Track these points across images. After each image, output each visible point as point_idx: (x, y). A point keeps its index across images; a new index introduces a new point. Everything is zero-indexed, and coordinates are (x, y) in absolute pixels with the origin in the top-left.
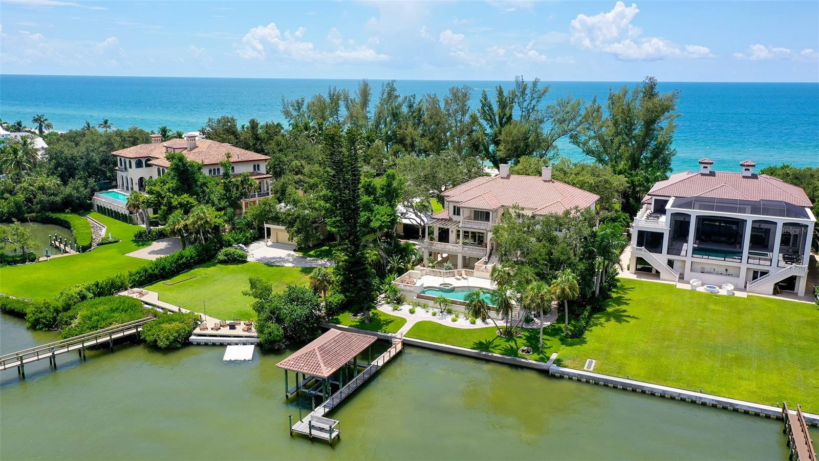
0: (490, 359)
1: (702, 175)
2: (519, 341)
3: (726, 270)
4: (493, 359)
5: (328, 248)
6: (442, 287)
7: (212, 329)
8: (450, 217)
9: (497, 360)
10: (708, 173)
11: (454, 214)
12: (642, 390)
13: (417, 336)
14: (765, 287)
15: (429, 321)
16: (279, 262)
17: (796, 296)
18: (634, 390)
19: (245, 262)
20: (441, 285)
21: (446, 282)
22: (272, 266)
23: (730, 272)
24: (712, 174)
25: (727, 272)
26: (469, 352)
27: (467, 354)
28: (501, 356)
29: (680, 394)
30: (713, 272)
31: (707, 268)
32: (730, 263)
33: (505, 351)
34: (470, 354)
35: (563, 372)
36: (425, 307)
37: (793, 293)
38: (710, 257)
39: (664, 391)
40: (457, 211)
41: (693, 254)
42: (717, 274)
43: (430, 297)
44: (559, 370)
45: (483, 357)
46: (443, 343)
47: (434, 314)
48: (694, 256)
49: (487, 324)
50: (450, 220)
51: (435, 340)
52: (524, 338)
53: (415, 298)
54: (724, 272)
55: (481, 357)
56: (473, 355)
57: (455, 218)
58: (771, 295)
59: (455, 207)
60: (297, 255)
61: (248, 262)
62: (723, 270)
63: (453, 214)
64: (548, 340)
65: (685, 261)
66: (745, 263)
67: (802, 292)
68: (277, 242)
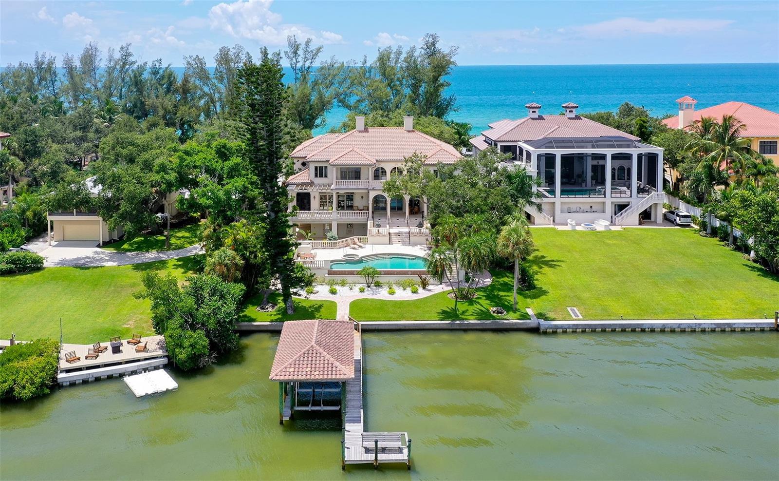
0: (466, 327)
1: (533, 119)
2: (482, 301)
3: (591, 207)
4: (471, 327)
5: (143, 239)
6: (346, 258)
7: (86, 358)
8: (311, 180)
9: (475, 327)
10: (537, 117)
11: (316, 176)
12: (641, 329)
13: (365, 317)
14: (631, 217)
15: (363, 299)
16: (92, 263)
17: (655, 223)
18: (634, 330)
19: (39, 269)
20: (344, 256)
21: (348, 253)
22: (88, 268)
23: (594, 209)
24: (541, 118)
25: (591, 210)
26: (439, 324)
27: (437, 327)
28: (479, 322)
29: (680, 324)
30: (579, 211)
31: (573, 207)
32: (595, 199)
33: (478, 315)
34: (442, 327)
35: (556, 325)
36: (343, 284)
37: (650, 222)
38: (576, 196)
39: (664, 325)
40: (320, 172)
41: (561, 195)
42: (583, 212)
43: (345, 271)
44: (551, 324)
45: (458, 328)
46: (402, 320)
47: (362, 291)
48: (562, 196)
49: (430, 290)
50: (312, 184)
51: (391, 318)
52: (484, 298)
53: (326, 275)
54: (589, 210)
55: (455, 327)
56: (445, 327)
57: (318, 181)
58: (637, 226)
59: (316, 168)
60: (109, 252)
61: (44, 268)
62: (587, 207)
63: (314, 176)
64: (508, 296)
65: (554, 202)
66: (610, 199)
67: (660, 220)
68: (64, 240)
